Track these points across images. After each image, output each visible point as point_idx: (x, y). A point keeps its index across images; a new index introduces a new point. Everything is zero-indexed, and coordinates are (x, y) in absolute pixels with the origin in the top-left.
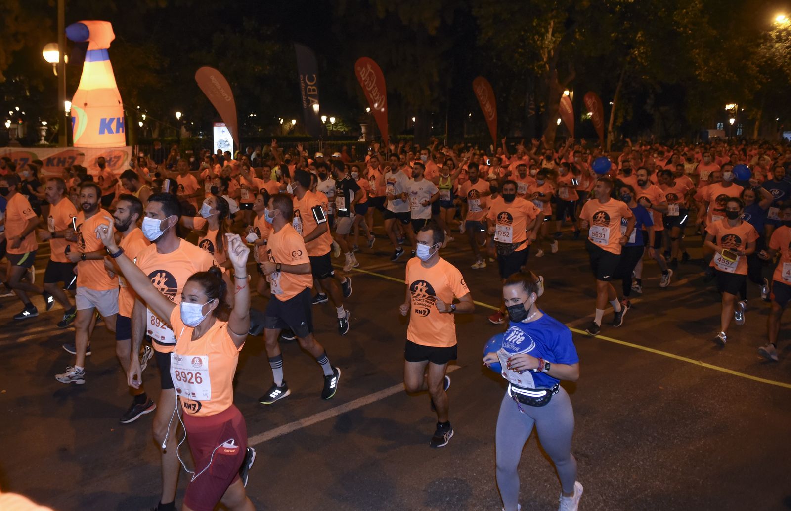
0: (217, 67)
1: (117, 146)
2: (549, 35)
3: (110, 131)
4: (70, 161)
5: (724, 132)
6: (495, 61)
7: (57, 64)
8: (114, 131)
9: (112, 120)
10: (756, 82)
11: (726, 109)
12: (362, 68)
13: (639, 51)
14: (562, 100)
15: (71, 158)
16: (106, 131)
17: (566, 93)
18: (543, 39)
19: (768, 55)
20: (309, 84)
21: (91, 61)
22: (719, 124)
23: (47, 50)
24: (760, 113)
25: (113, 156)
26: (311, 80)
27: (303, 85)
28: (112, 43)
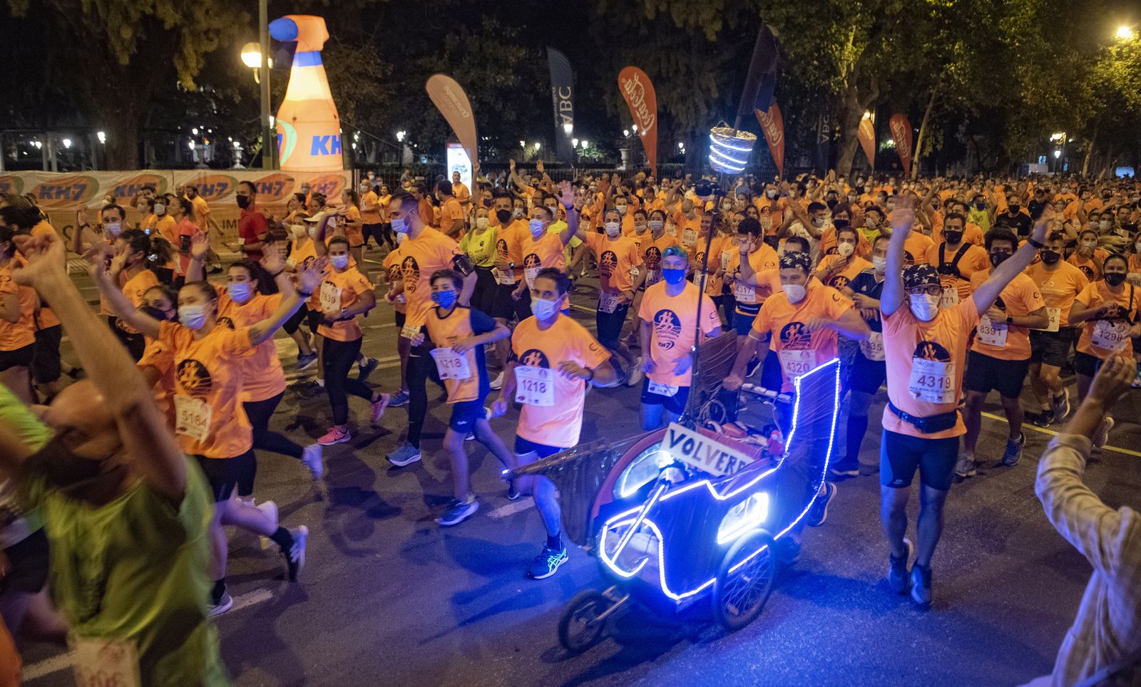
0: (451, 75)
1: (333, 169)
2: (850, 45)
3: (325, 152)
4: (278, 187)
5: (1047, 168)
6: (784, 75)
7: (259, 69)
8: (330, 152)
9: (326, 138)
10: (1091, 107)
11: (1051, 139)
12: (627, 80)
13: (956, 67)
14: (862, 123)
15: (277, 183)
16: (320, 151)
17: (867, 115)
18: (842, 49)
19: (1105, 76)
20: (563, 100)
21: (301, 65)
22: (1041, 157)
23: (246, 51)
24: (1091, 145)
25: (328, 182)
26: (565, 93)
27: (555, 99)
28: (326, 44)
